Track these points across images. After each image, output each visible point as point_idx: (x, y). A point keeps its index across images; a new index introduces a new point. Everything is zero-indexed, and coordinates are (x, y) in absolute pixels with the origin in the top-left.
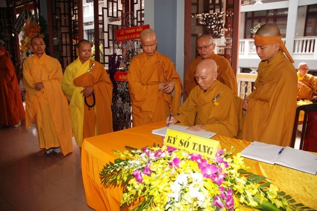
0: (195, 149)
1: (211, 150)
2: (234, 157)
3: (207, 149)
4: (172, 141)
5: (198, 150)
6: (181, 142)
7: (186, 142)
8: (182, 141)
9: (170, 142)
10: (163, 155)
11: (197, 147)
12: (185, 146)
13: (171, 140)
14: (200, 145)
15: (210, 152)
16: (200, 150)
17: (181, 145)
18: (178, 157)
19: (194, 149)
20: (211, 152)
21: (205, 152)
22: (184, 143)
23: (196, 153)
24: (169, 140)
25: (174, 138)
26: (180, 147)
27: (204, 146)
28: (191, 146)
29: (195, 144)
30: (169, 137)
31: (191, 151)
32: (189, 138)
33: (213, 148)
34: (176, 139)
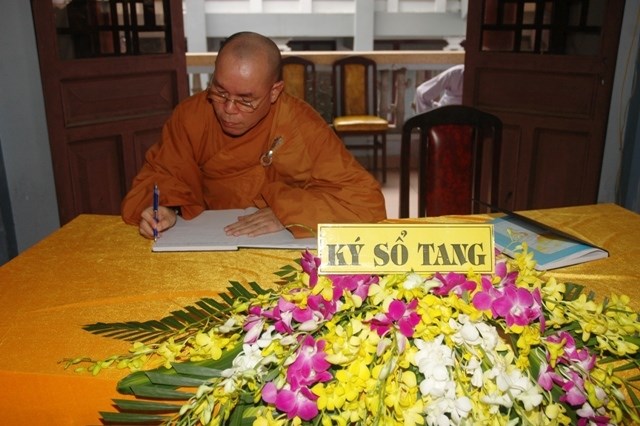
0: (432, 260)
1: (478, 251)
3: (466, 254)
4: (348, 257)
5: (441, 261)
6: (378, 251)
7: (395, 248)
8: (382, 248)
9: (342, 262)
11: (433, 255)
12: (395, 262)
13: (340, 256)
14: (442, 248)
15: (477, 260)
16: (446, 262)
17: (380, 261)
20: (481, 258)
21: (462, 261)
22: (389, 252)
24: (334, 257)
25: (352, 248)
26: (382, 269)
27: (456, 247)
28: (415, 258)
29: (426, 247)
30: (332, 247)
32: (402, 237)
33: (481, 245)
34: (358, 247)
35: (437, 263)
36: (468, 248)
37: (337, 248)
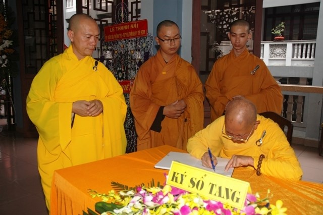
0: (213, 192)
1: (237, 195)
2: (271, 206)
3: (230, 194)
4: (179, 180)
5: (218, 194)
6: (192, 181)
7: (199, 182)
8: (194, 180)
9: (176, 181)
10: (166, 200)
11: (216, 190)
12: (197, 187)
13: (177, 178)
14: (220, 188)
15: (235, 199)
16: (220, 195)
17: (191, 185)
18: (188, 204)
19: (211, 192)
20: (238, 199)
21: (228, 197)
22: (196, 182)
23: (215, 199)
24: (174, 178)
25: (182, 175)
26: (190, 190)
27: (227, 190)
28: (207, 188)
29: (213, 185)
30: (175, 173)
31: (208, 197)
32: (204, 177)
33: (239, 192)
34: (184, 176)
35: (215, 195)
36: (233, 192)
37: (176, 174)
